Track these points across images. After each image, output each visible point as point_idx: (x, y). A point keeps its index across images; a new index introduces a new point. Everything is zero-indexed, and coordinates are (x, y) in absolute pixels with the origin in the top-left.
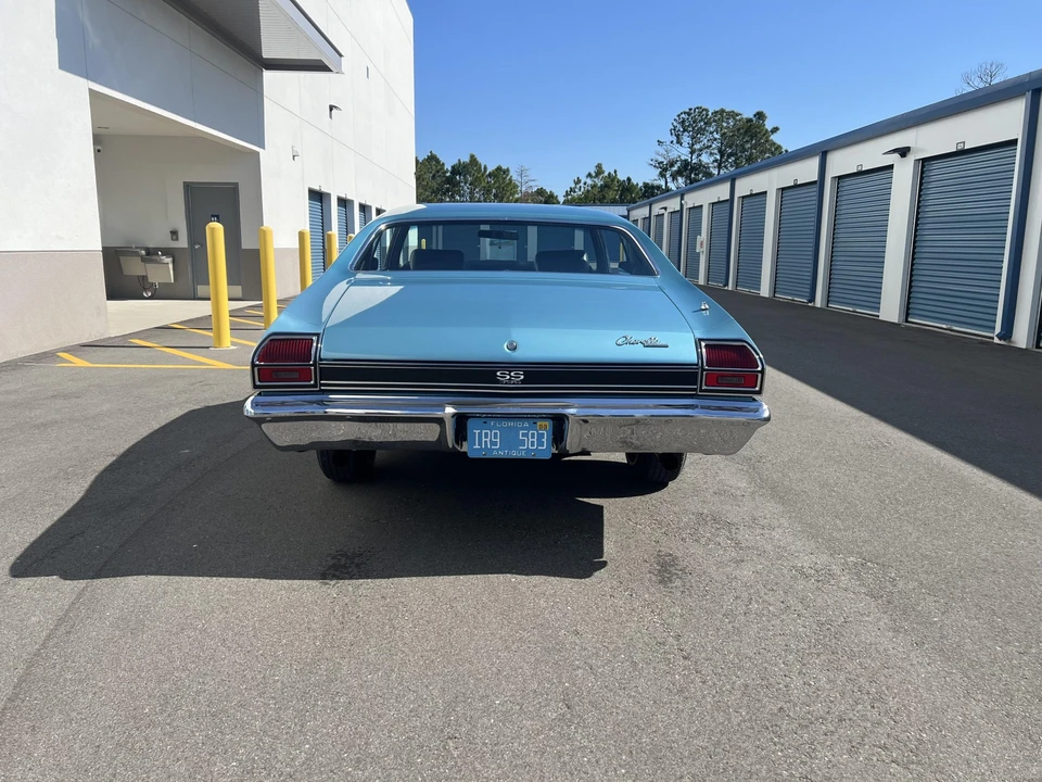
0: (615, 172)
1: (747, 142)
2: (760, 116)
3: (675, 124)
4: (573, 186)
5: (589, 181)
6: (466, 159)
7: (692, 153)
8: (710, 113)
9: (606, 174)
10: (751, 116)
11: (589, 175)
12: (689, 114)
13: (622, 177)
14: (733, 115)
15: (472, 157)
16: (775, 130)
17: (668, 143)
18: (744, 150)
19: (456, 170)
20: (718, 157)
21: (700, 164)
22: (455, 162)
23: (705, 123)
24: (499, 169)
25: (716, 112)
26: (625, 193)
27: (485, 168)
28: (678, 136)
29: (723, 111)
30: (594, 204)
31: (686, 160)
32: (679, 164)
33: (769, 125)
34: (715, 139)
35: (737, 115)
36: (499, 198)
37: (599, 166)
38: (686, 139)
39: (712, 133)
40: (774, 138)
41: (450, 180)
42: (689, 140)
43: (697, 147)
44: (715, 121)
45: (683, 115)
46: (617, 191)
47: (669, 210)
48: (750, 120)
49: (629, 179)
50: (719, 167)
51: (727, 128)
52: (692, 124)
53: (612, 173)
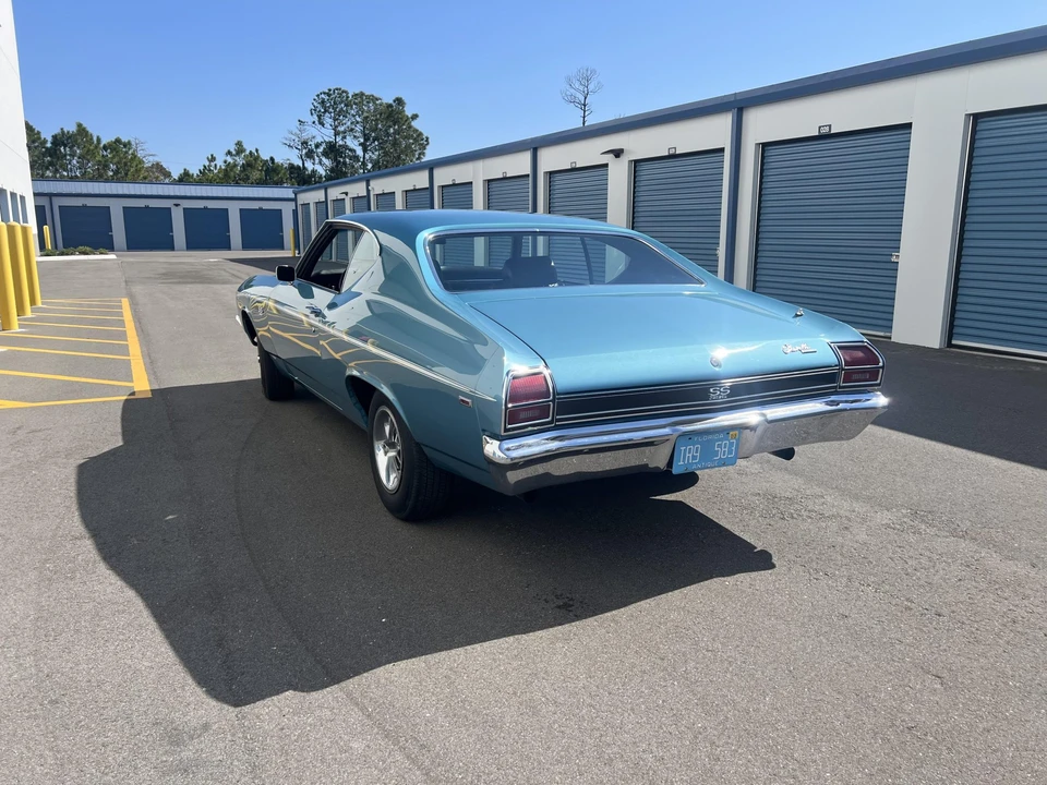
0: (257, 150)
1: (390, 127)
2: (399, 101)
3: (316, 104)
4: (207, 163)
5: (229, 159)
6: (71, 128)
7: (337, 134)
8: (350, 95)
9: (247, 152)
10: (391, 102)
11: (229, 153)
12: (329, 95)
13: (265, 156)
14: (373, 99)
15: (79, 125)
16: (415, 117)
17: (310, 123)
18: (388, 135)
19: (58, 140)
20: (362, 140)
21: (345, 147)
22: (57, 131)
23: (346, 105)
24: (118, 141)
25: (356, 95)
26: (271, 173)
27: (99, 140)
28: (319, 117)
29: (362, 94)
30: (237, 184)
31: (330, 142)
32: (324, 145)
33: (409, 112)
34: (358, 122)
35: (377, 99)
36: (119, 177)
37: (239, 144)
38: (328, 120)
39: (354, 116)
40: (415, 124)
41: (49, 152)
42: (330, 121)
43: (341, 129)
44: (355, 104)
45: (323, 96)
46: (261, 171)
47: (350, 196)
48: (390, 106)
49: (272, 159)
50: (365, 151)
51: (369, 111)
52: (333, 104)
53: (254, 151)
